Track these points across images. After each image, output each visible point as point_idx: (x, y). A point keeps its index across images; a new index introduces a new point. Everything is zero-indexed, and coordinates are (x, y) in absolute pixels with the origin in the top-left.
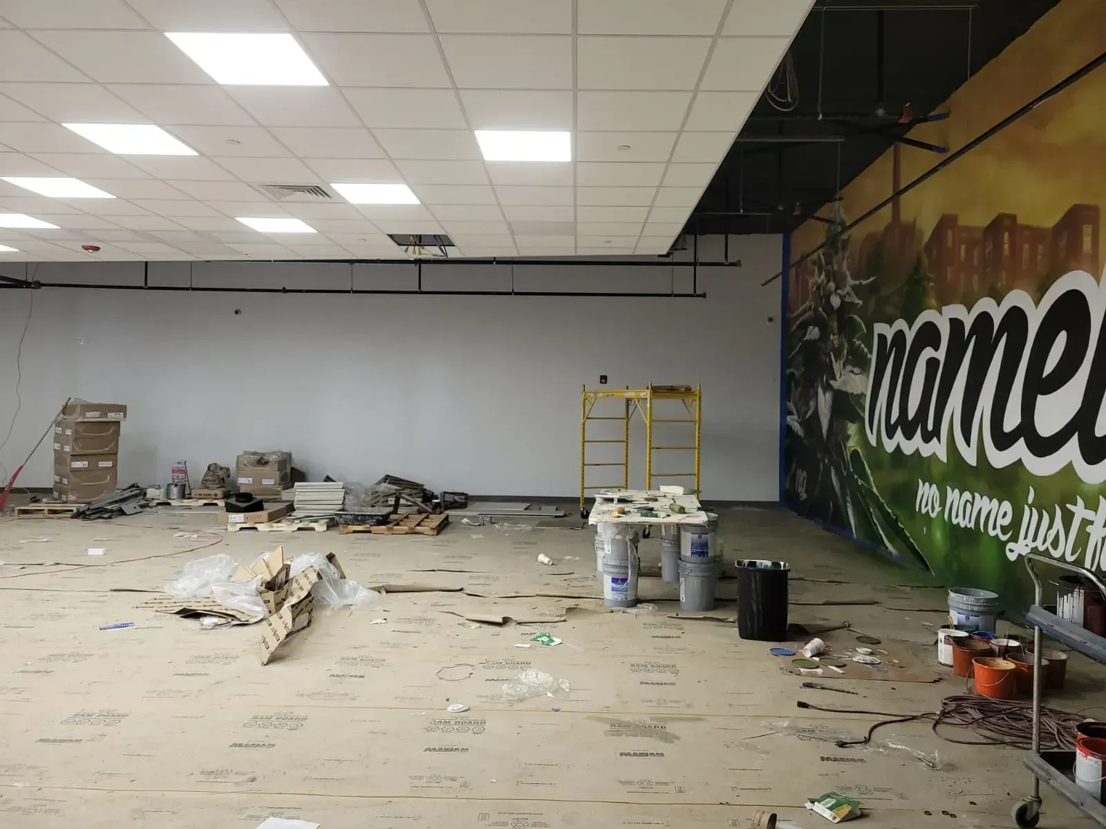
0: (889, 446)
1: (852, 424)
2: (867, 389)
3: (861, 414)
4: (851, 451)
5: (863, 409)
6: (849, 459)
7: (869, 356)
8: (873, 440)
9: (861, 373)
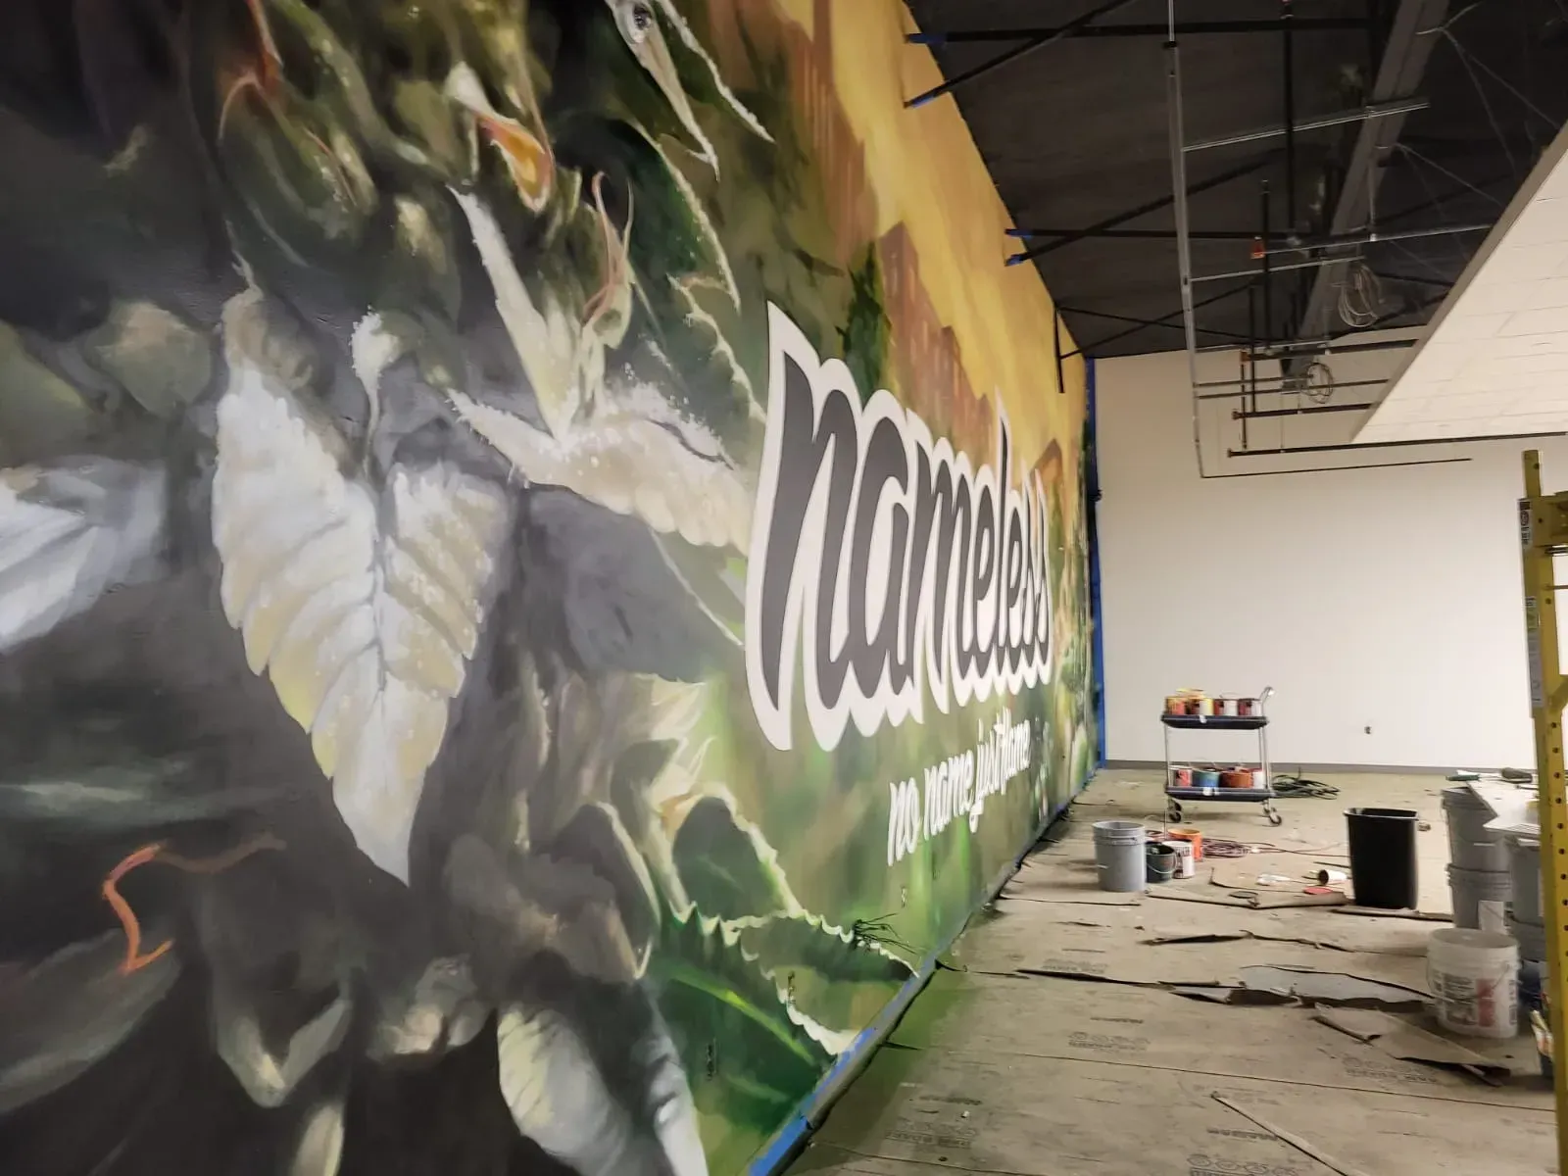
0: (827, 731)
1: (678, 687)
2: (749, 539)
3: (730, 635)
4: (677, 823)
5: (737, 614)
6: (668, 867)
7: (754, 408)
8: (776, 729)
9: (720, 458)
